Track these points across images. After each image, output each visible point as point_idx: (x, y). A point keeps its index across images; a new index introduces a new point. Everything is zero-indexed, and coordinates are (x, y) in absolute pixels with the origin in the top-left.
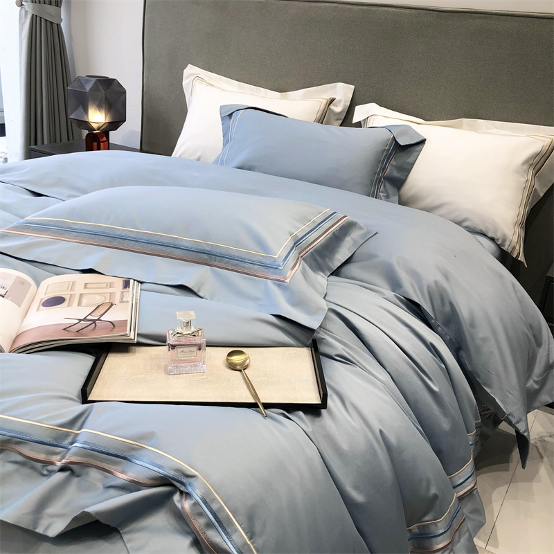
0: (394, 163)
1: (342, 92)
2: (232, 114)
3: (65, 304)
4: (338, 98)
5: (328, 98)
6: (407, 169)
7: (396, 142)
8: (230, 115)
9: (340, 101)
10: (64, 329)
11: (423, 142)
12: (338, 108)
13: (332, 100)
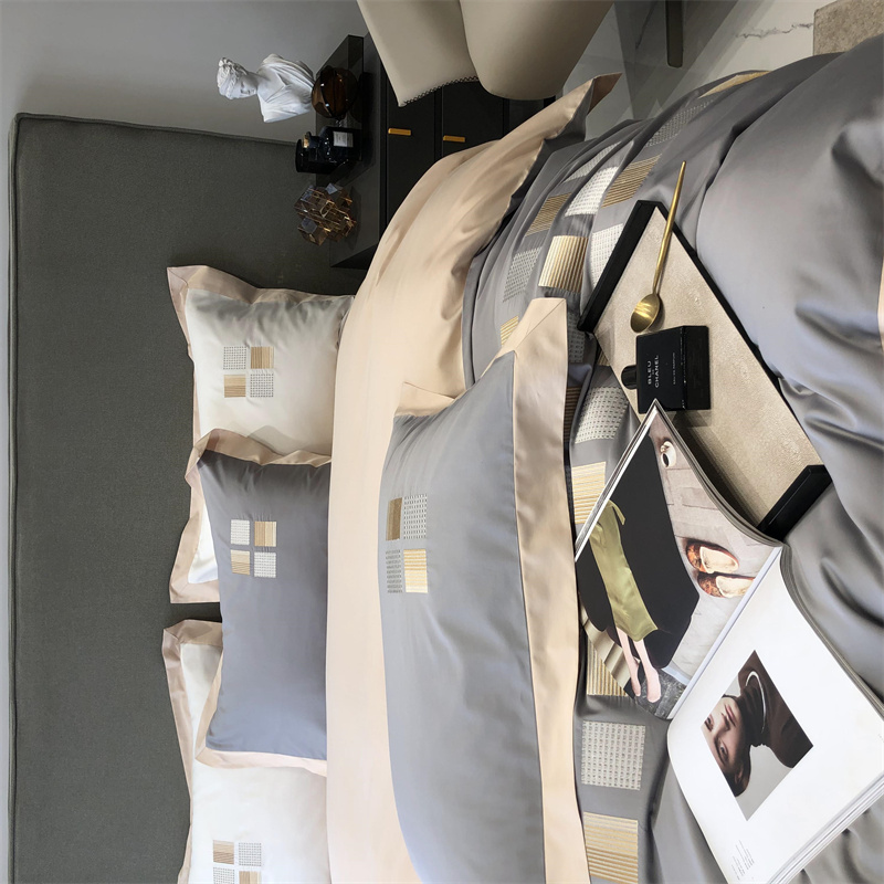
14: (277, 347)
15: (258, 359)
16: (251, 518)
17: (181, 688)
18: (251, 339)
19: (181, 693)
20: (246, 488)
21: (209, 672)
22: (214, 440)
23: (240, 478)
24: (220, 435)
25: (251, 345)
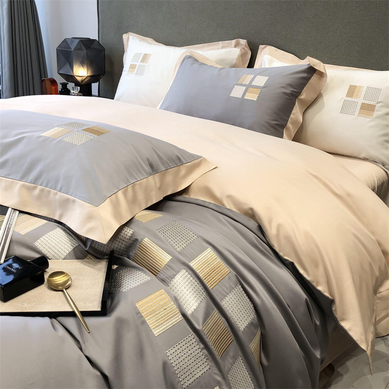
14: (371, 121)
15: (367, 109)
16: (264, 87)
17: (222, 48)
18: (382, 106)
19: (220, 48)
20: (282, 87)
21: (221, 61)
22: (322, 75)
23: (290, 85)
24: (324, 79)
25: (377, 105)
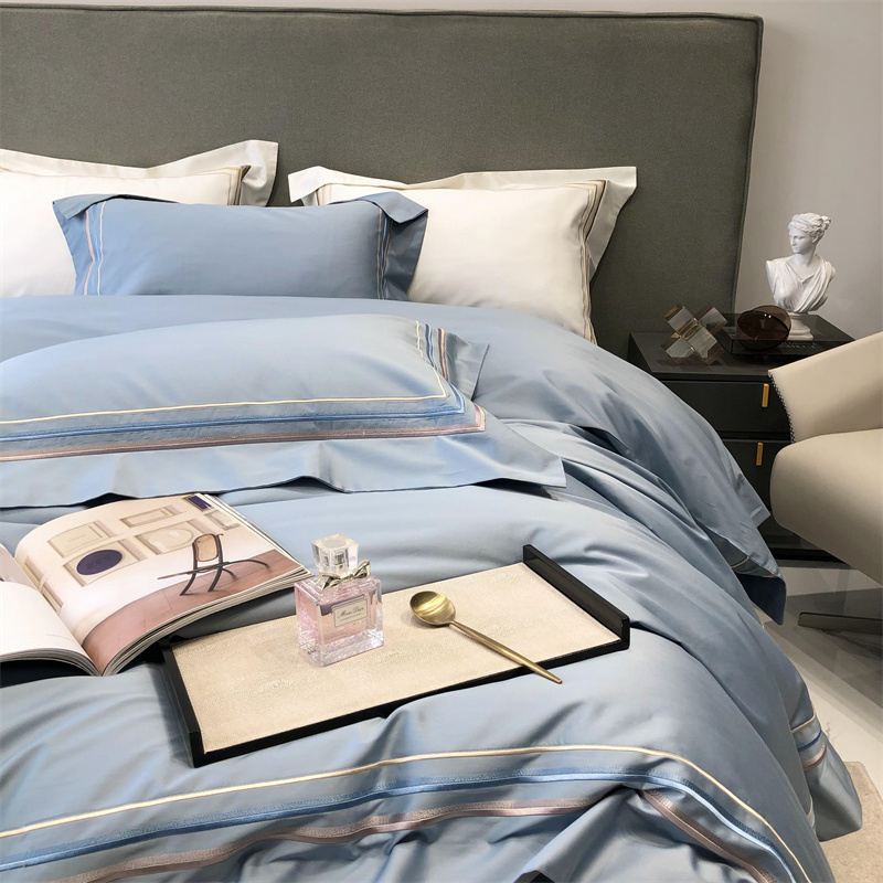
0: (393, 253)
1: (260, 156)
2: (84, 211)
3: (127, 558)
4: (254, 166)
5: (239, 166)
6: (411, 259)
7: (390, 220)
8: (81, 215)
9: (259, 169)
10: (183, 594)
11: (424, 214)
12: (260, 181)
13: (246, 170)
